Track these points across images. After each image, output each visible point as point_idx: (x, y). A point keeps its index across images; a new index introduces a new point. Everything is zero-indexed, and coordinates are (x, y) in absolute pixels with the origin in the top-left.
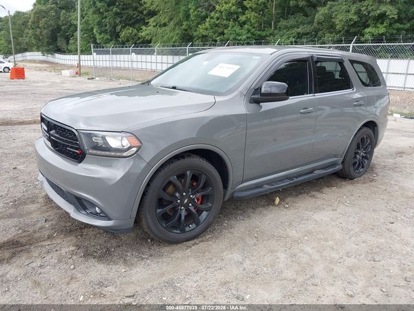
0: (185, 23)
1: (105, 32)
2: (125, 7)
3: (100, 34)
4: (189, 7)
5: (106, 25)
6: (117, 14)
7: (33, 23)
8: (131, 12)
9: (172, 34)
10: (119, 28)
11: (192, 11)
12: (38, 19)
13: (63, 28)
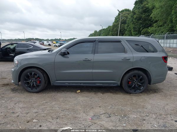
0: (170, 24)
1: (136, 31)
2: (145, 20)
3: (134, 32)
4: (173, 17)
5: (136, 28)
6: (141, 23)
7: (112, 29)
8: (147, 22)
9: (163, 30)
10: (141, 29)
11: (174, 18)
12: (114, 28)
13: (122, 30)
